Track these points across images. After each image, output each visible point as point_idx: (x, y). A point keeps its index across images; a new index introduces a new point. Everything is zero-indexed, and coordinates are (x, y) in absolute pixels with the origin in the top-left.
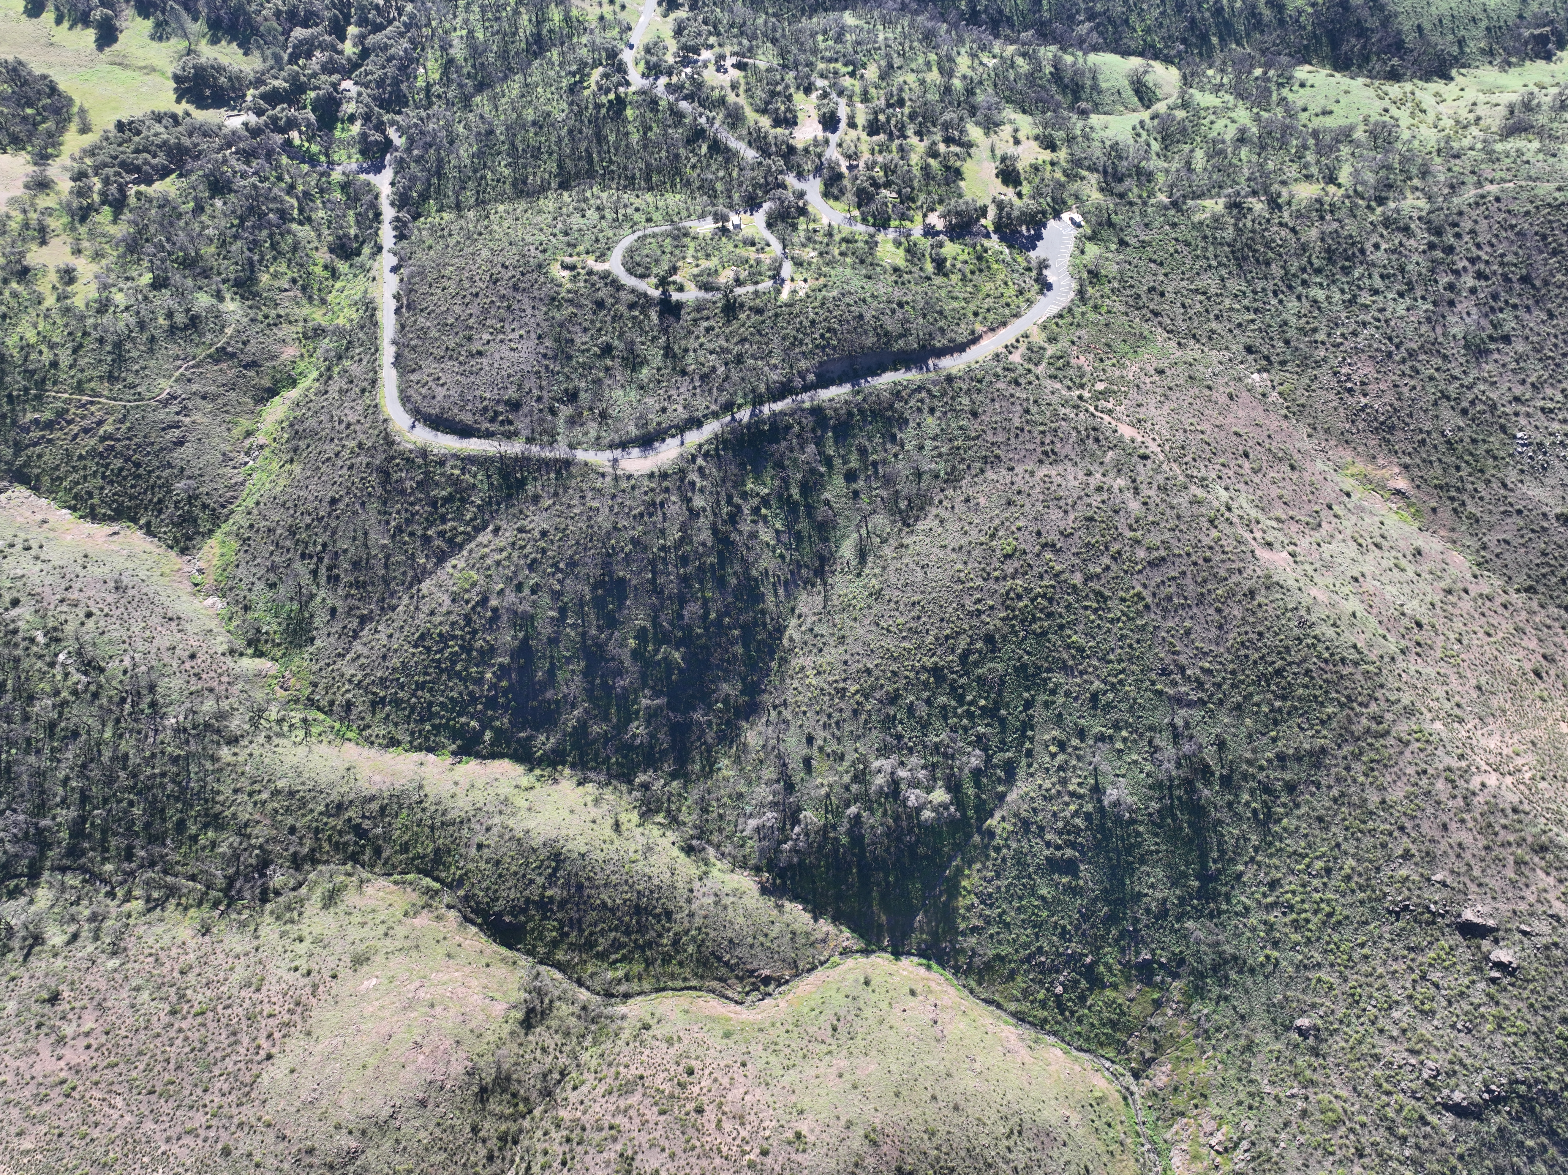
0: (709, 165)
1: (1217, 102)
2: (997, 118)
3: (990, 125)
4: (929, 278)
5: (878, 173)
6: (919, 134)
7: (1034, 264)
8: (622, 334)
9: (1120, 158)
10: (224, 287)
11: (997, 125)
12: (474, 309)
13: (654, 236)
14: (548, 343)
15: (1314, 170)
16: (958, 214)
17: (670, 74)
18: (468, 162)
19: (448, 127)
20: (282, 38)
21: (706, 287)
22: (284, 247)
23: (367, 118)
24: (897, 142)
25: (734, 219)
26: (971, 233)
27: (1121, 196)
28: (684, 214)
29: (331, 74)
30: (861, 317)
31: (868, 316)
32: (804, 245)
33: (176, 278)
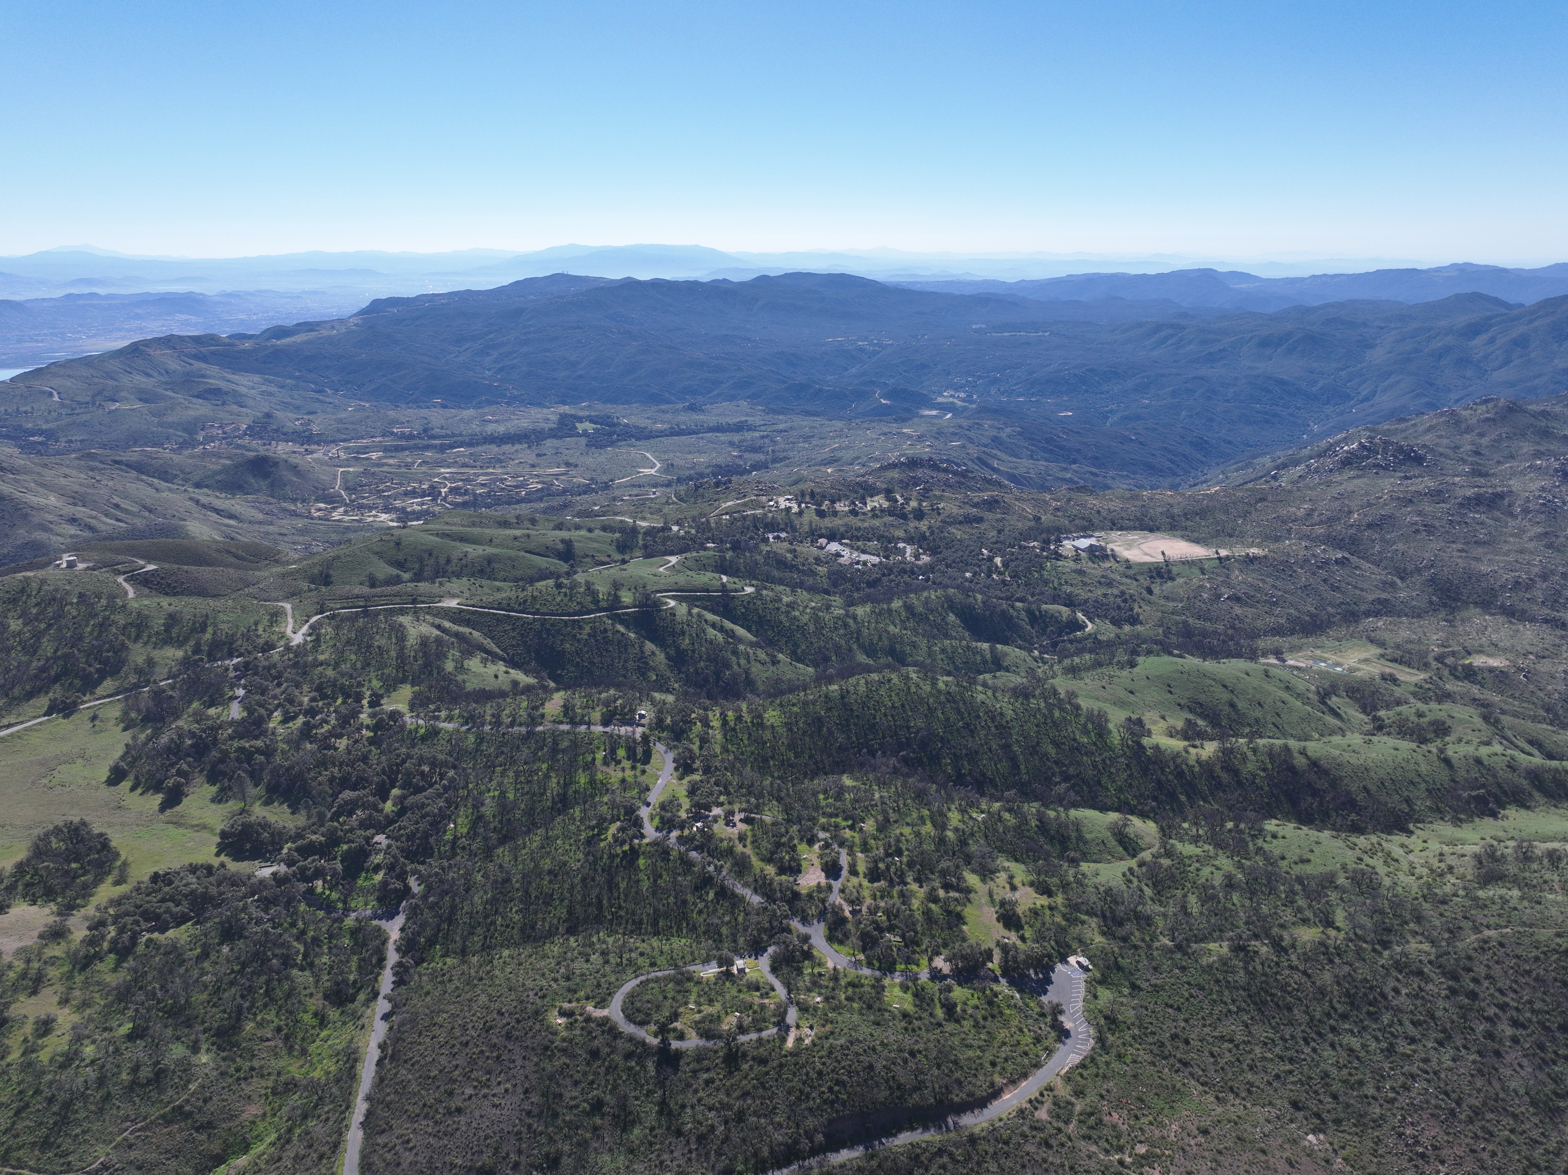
0: (715, 911)
1: (1198, 851)
2: (992, 866)
3: (986, 873)
4: (940, 1025)
5: (881, 917)
6: (919, 880)
7: (1047, 1009)
8: (615, 1087)
9: (1116, 903)
10: (203, 1037)
11: (993, 872)
12: (460, 1061)
13: (657, 980)
14: (535, 1098)
15: (1308, 914)
16: (964, 957)
17: (682, 828)
18: (481, 908)
19: (468, 876)
20: (330, 800)
21: (707, 1035)
22: (279, 993)
23: (391, 868)
24: (897, 888)
25: (739, 963)
26: (978, 977)
27: (1125, 939)
28: (689, 958)
29: (367, 828)
30: (871, 1067)
31: (878, 1066)
32: (809, 990)
33: (157, 1028)
